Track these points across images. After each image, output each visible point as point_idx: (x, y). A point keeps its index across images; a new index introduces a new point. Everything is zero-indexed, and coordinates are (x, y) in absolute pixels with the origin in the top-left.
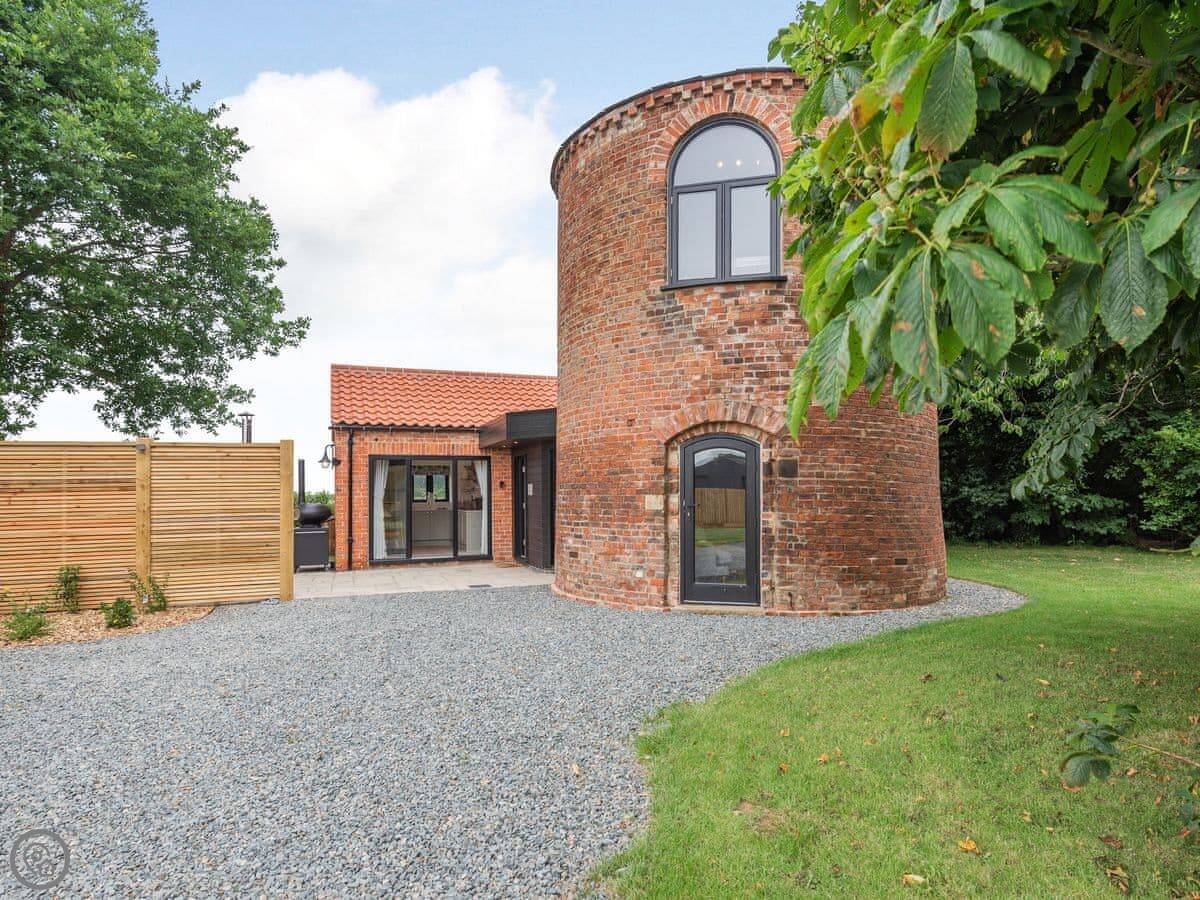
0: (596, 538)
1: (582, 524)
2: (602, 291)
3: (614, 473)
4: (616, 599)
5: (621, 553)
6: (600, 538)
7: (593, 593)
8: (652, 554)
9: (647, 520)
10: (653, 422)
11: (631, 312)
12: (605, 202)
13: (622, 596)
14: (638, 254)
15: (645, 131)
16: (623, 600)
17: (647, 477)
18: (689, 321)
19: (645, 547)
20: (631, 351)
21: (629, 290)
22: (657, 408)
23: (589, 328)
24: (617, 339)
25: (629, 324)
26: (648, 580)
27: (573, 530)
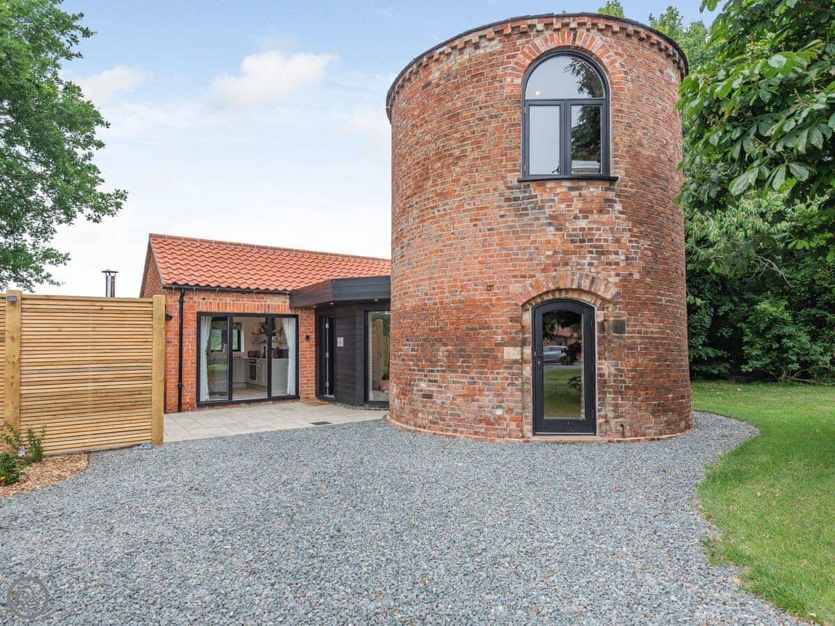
0: (454, 382)
1: (438, 371)
2: (459, 180)
3: (472, 329)
4: (476, 433)
5: (480, 395)
6: (458, 382)
7: (451, 429)
8: (511, 395)
9: (506, 368)
10: (511, 288)
11: (490, 198)
12: (462, 107)
13: (482, 430)
14: (496, 151)
15: (501, 53)
16: (483, 434)
17: (505, 333)
18: (542, 208)
19: (504, 389)
20: (489, 230)
21: (487, 180)
22: (515, 276)
23: (445, 210)
24: (476, 220)
25: (487, 208)
26: (508, 417)
27: (426, 376)
